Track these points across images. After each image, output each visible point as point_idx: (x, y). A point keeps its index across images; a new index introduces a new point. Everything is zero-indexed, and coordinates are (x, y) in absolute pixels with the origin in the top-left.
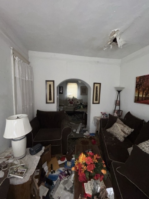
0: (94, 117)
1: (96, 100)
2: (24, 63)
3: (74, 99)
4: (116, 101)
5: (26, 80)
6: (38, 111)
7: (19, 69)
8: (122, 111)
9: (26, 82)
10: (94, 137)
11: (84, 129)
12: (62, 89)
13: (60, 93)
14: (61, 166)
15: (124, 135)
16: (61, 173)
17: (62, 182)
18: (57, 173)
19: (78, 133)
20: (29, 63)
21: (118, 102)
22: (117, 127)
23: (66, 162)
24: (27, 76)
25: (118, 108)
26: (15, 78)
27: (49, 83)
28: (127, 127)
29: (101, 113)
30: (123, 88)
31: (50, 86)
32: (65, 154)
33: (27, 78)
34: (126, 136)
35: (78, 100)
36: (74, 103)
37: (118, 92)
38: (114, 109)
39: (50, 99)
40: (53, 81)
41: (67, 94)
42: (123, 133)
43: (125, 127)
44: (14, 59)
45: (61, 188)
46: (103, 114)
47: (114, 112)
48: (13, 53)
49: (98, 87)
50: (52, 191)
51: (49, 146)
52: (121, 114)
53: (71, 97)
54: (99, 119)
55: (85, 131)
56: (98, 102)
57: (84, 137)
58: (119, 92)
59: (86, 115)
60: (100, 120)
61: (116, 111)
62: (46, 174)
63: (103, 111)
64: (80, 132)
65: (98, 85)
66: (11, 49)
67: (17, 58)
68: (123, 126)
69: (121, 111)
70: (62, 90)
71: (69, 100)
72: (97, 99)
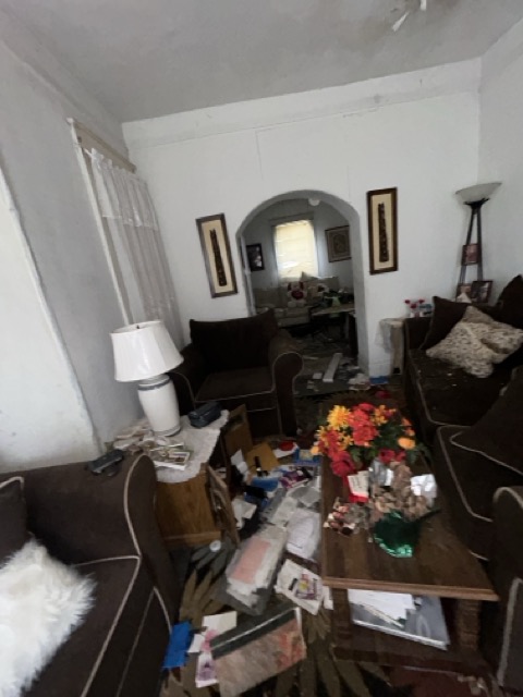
0: (380, 323)
1: (384, 257)
2: (117, 168)
3: (305, 281)
4: (465, 248)
5: (136, 228)
6: (193, 323)
7: (108, 190)
8: (491, 282)
9: (137, 233)
10: (383, 386)
11: (350, 369)
12: (261, 253)
13: (253, 268)
14: (282, 460)
15: (493, 357)
16: (286, 474)
17: (290, 492)
18: (273, 476)
19: (331, 380)
20: (133, 169)
21: (472, 250)
22: (465, 332)
23: (298, 451)
24: (136, 212)
25: (471, 274)
26: (104, 220)
27: (210, 228)
28: (505, 327)
29: (407, 302)
30: (495, 186)
31: (213, 235)
32: (293, 434)
33: (137, 218)
34: (500, 358)
35: (322, 281)
36: (309, 294)
37: (469, 210)
38: (457, 282)
39: (223, 282)
40: (222, 217)
41: (278, 265)
42: (488, 350)
43: (495, 327)
44: (88, 160)
45: (289, 504)
46: (414, 307)
47: (458, 293)
48: (79, 139)
49: (384, 204)
50: (266, 510)
51: (241, 410)
52: (485, 295)
53: (295, 275)
54: (400, 324)
55: (353, 375)
56: (389, 264)
57: (352, 388)
58: (476, 207)
59: (353, 321)
60: (404, 327)
61: (464, 289)
62: (246, 479)
63: (414, 298)
64: (334, 378)
65: (386, 199)
66: (69, 124)
67: (93, 154)
68: (486, 328)
69: (485, 282)
70: (259, 257)
71: (289, 288)
72: (386, 255)
